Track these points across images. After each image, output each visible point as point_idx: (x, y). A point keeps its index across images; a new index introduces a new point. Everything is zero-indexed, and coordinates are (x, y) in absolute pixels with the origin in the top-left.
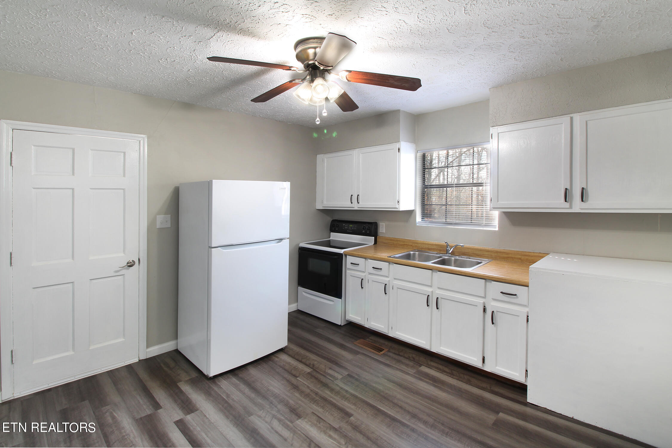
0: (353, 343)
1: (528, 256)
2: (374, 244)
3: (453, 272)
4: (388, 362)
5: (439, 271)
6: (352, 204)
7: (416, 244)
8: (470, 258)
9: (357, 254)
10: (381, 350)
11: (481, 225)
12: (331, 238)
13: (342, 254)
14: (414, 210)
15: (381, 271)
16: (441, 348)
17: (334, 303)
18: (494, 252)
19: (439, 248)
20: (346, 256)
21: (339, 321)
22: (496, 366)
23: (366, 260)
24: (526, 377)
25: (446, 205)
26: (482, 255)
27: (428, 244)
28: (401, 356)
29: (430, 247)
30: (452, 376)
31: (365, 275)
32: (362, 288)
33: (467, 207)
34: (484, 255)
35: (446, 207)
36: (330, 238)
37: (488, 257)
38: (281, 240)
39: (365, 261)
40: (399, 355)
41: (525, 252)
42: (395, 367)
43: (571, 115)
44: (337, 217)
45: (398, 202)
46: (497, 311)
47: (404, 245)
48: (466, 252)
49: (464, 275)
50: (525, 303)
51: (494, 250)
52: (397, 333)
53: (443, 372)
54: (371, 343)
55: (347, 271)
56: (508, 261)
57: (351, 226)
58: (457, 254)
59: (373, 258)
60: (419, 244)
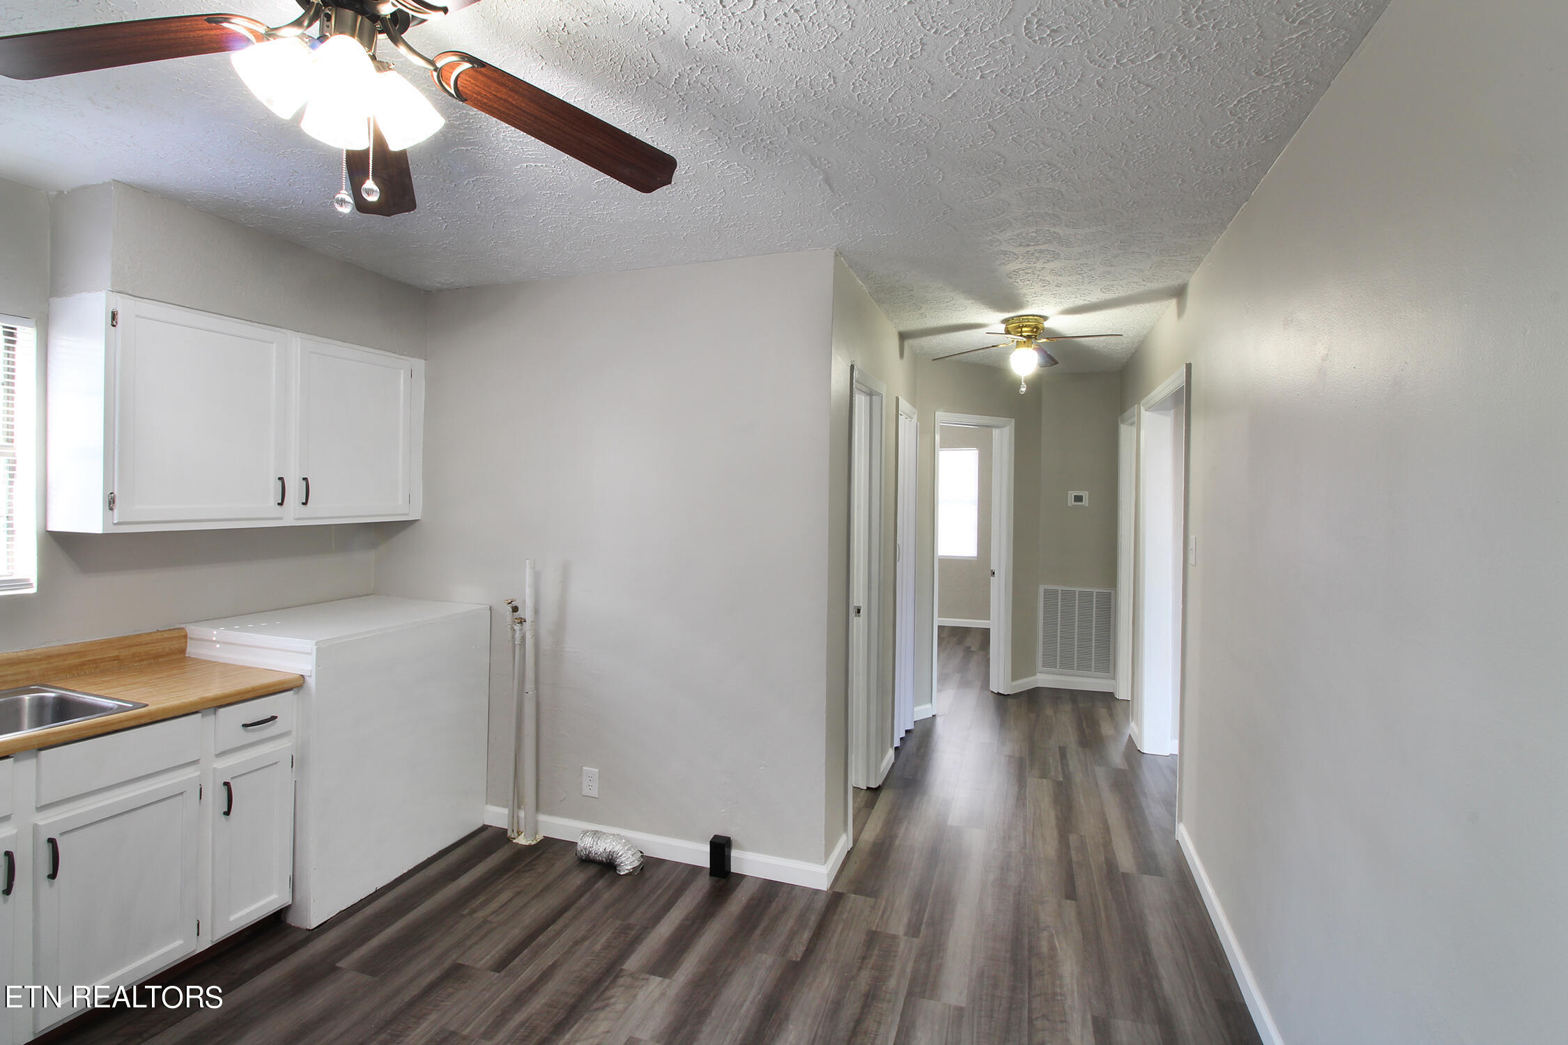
1: (135, 646)
3: (110, 729)
5: (42, 749)
43: (287, 332)
46: (233, 778)
49: (148, 721)
50: (289, 728)
56: (84, 674)
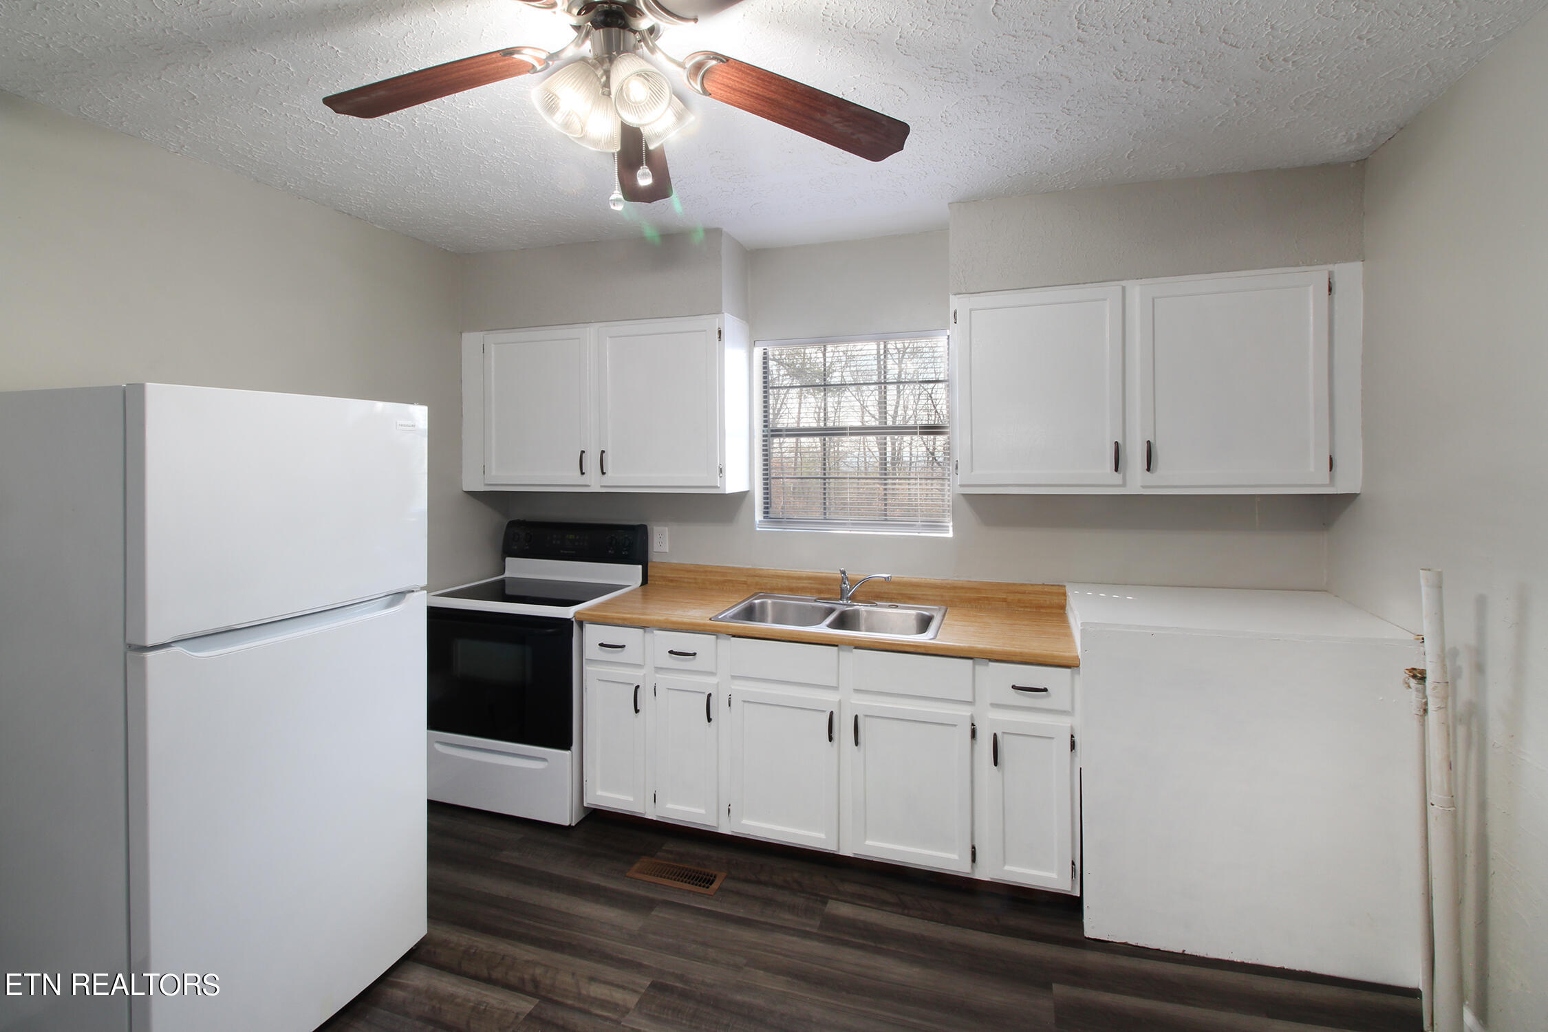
0: (626, 876)
1: (1019, 593)
2: (641, 585)
4: (741, 913)
5: (856, 648)
6: (584, 476)
7: (757, 579)
8: (897, 606)
9: (619, 619)
10: (708, 881)
11: (915, 525)
12: (507, 574)
13: (570, 619)
14: (748, 491)
15: (694, 659)
16: (867, 842)
17: (546, 764)
18: (949, 589)
19: (816, 586)
20: (581, 624)
21: (564, 815)
22: (1004, 864)
23: (645, 631)
24: (1072, 877)
25: (825, 479)
26: (920, 596)
27: (789, 577)
28: (765, 884)
29: (794, 585)
30: (906, 911)
31: (645, 674)
32: (637, 711)
33: (867, 484)
34: (925, 597)
35: (825, 484)
36: (503, 572)
37: (935, 600)
38: (400, 595)
39: (644, 636)
40: (759, 882)
41: (1014, 584)
42: (766, 923)
43: (1124, 283)
44: (521, 514)
45: (721, 471)
46: (1004, 733)
47: (725, 581)
48: (883, 591)
49: (924, 652)
50: (1067, 707)
51: (948, 584)
52: (744, 821)
53: (881, 904)
54: (675, 864)
55: (587, 668)
56: (979, 607)
57: (572, 537)
58: (861, 598)
59: (669, 626)
60: (765, 577)
